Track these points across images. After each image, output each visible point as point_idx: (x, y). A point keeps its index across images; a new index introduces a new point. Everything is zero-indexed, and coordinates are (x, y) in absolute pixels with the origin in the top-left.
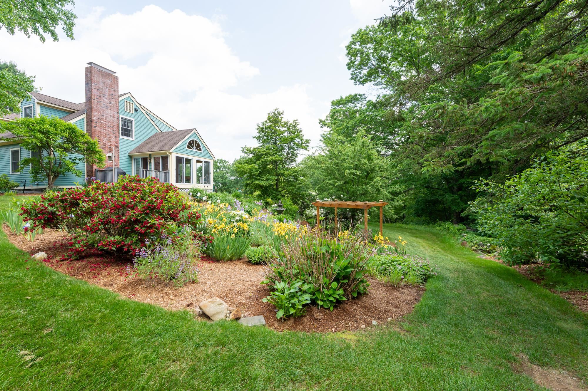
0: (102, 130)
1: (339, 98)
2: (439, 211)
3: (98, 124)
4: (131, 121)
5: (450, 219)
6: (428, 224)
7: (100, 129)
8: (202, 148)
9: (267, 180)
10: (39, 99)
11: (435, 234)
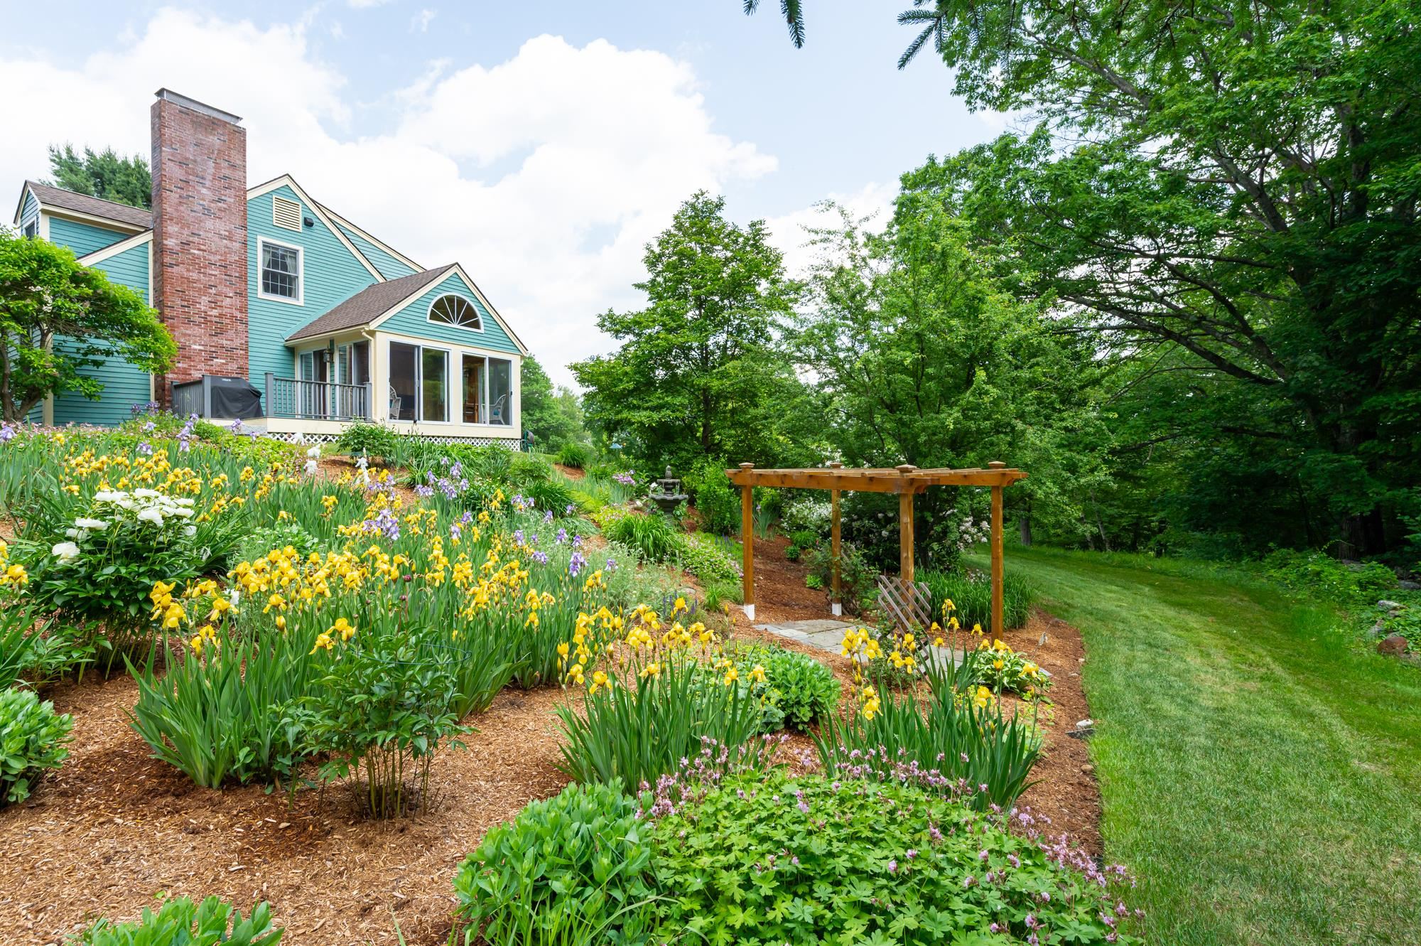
0: (194, 275)
1: (923, 163)
2: (1279, 512)
3: (181, 257)
4: (294, 253)
5: (1326, 540)
6: (1237, 556)
7: (188, 270)
8: (481, 321)
9: (658, 408)
10: (48, 199)
11: (1259, 597)
